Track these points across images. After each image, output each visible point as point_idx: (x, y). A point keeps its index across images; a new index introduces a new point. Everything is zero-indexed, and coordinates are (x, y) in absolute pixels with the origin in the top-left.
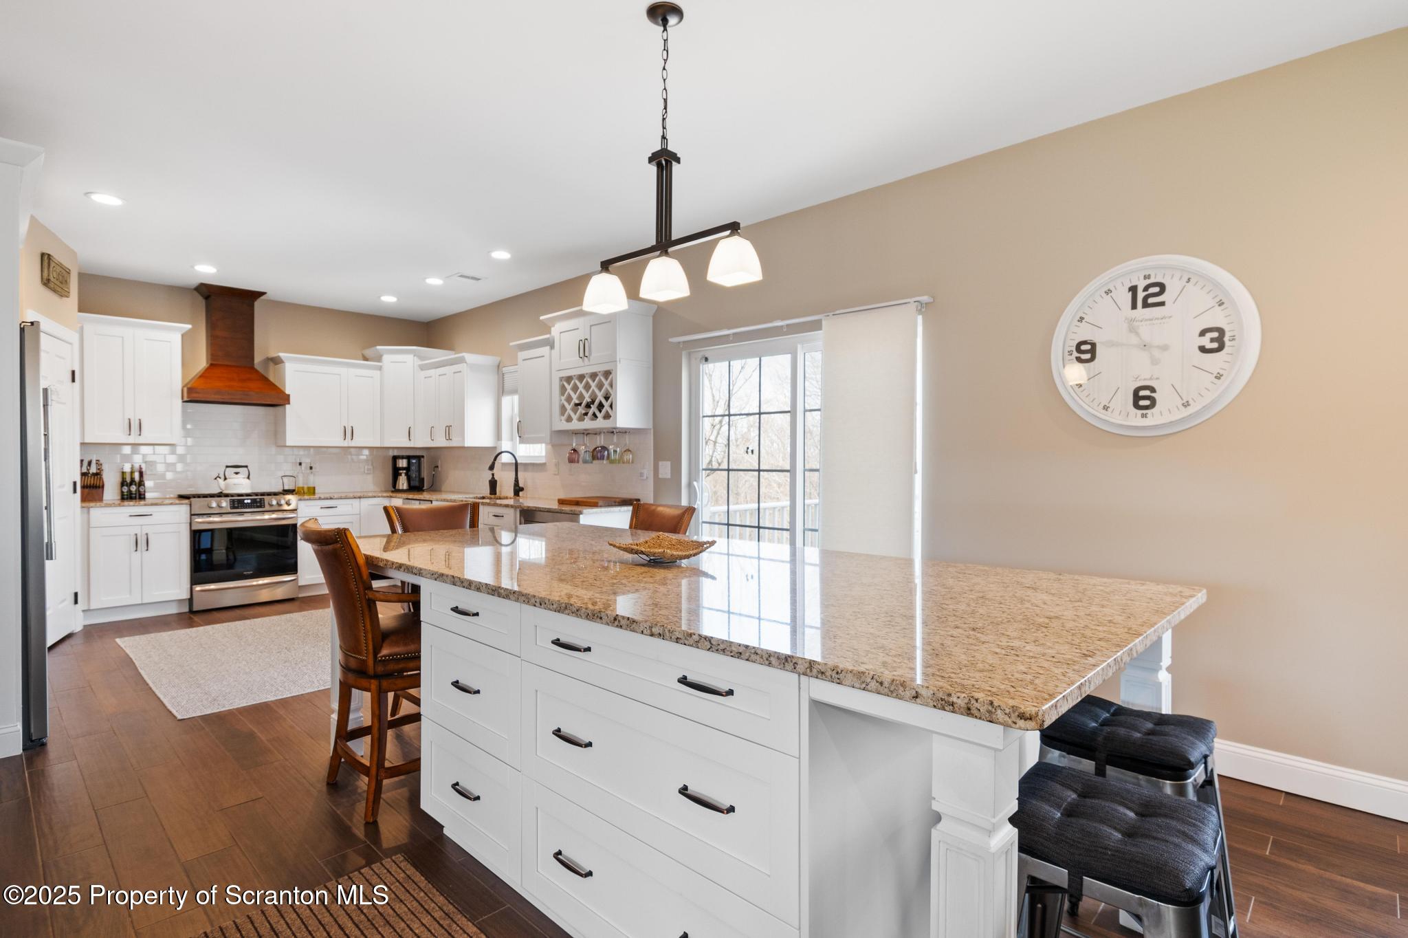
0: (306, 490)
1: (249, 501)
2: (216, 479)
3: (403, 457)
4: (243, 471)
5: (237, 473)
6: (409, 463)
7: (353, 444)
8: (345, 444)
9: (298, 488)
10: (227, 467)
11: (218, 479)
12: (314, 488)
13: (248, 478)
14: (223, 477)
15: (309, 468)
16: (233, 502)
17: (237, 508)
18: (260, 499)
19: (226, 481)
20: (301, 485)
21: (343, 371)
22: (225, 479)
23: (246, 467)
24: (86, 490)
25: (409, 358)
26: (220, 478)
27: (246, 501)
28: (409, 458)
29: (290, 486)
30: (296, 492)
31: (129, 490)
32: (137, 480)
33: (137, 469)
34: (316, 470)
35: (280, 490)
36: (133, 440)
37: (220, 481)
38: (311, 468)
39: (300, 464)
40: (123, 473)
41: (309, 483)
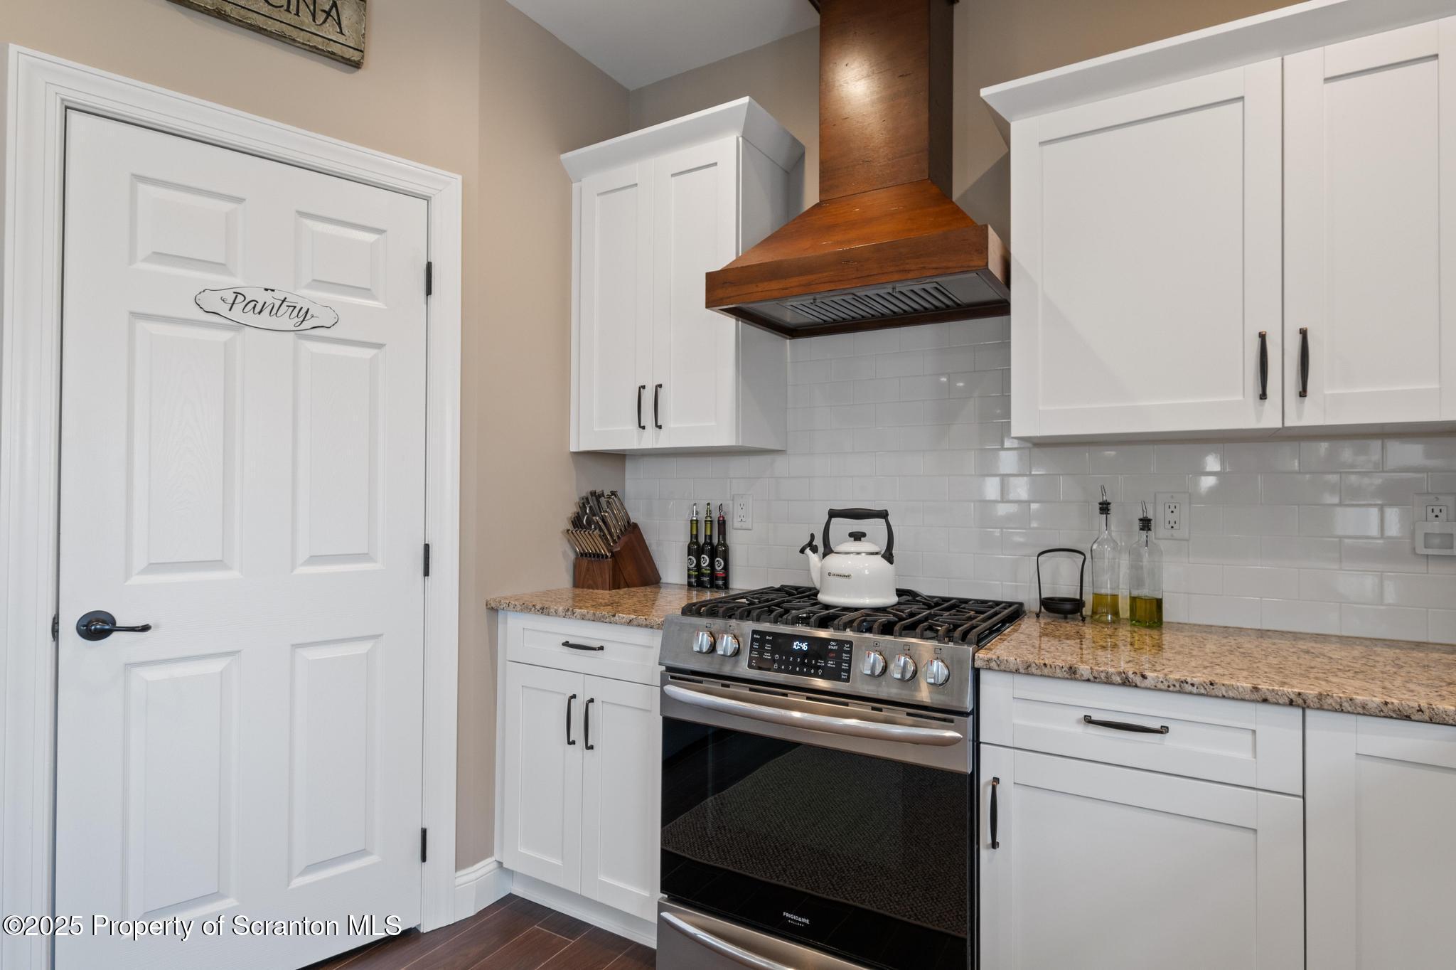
0: (1124, 610)
1: (804, 647)
2: (802, 551)
4: (875, 527)
5: (857, 536)
7: (1310, 415)
8: (1269, 418)
9: (1097, 597)
10: (833, 514)
11: (808, 551)
12: (1159, 603)
13: (889, 556)
14: (821, 549)
15: (1137, 525)
16: (760, 638)
18: (841, 643)
19: (830, 558)
20: (1106, 590)
22: (828, 551)
23: (883, 515)
24: (585, 561)
26: (815, 550)
27: (796, 645)
29: (1066, 589)
30: (1087, 611)
31: (698, 566)
32: (715, 541)
33: (715, 515)
34: (1159, 530)
35: (1030, 599)
36: (649, 440)
37: (814, 558)
38: (1146, 524)
39: (1105, 508)
40: (694, 523)
41: (1137, 580)
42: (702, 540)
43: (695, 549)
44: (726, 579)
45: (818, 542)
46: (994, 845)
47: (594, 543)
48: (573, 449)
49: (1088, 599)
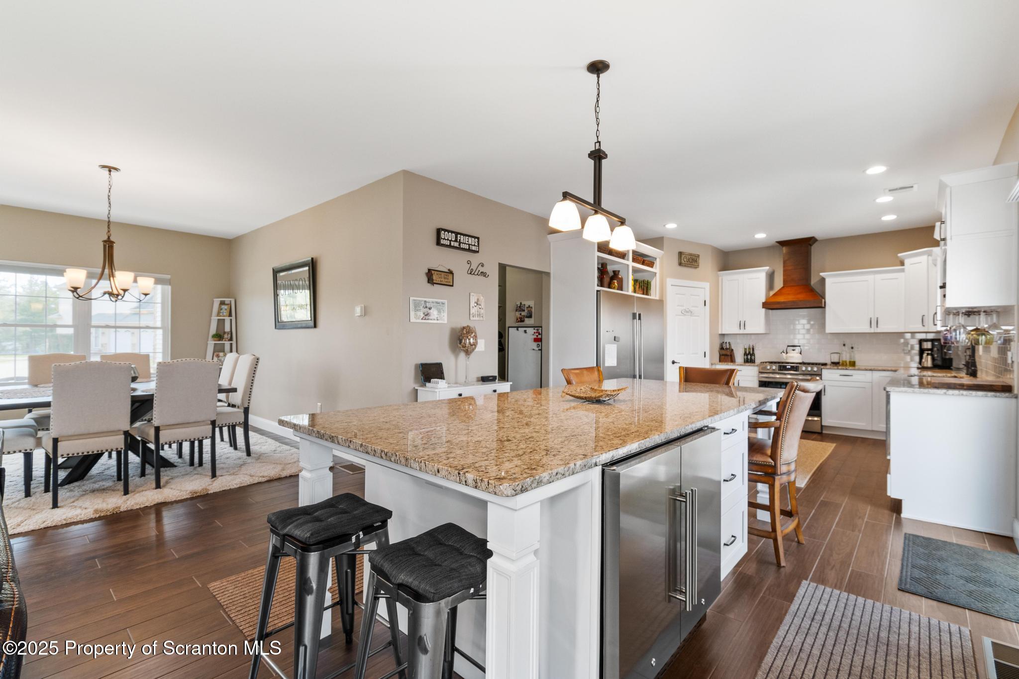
0: (848, 363)
1: (790, 367)
2: (782, 353)
3: (927, 340)
4: (798, 349)
5: (793, 350)
6: (933, 345)
7: (879, 330)
8: (872, 331)
9: (843, 361)
10: (788, 346)
12: (855, 361)
13: (801, 353)
15: (850, 348)
16: (780, 367)
17: (782, 370)
18: (797, 366)
19: (788, 354)
20: (844, 359)
21: (870, 277)
22: (787, 353)
23: (800, 346)
24: (723, 357)
25: (924, 258)
27: (788, 367)
28: (932, 341)
29: (836, 360)
30: (841, 364)
31: (747, 358)
32: (751, 352)
33: (751, 347)
34: (855, 349)
35: (829, 362)
36: (742, 331)
37: (784, 354)
38: (852, 348)
39: (844, 345)
40: (745, 349)
41: (851, 358)
42: (748, 352)
43: (745, 354)
44: (754, 361)
45: (785, 351)
46: (825, 395)
47: (724, 352)
48: (720, 333)
49: (841, 362)
